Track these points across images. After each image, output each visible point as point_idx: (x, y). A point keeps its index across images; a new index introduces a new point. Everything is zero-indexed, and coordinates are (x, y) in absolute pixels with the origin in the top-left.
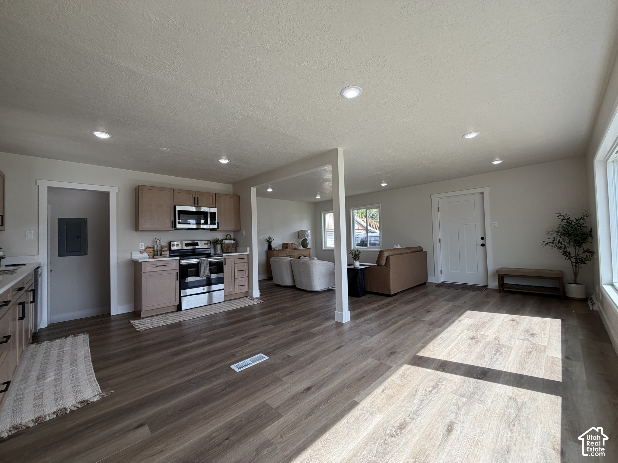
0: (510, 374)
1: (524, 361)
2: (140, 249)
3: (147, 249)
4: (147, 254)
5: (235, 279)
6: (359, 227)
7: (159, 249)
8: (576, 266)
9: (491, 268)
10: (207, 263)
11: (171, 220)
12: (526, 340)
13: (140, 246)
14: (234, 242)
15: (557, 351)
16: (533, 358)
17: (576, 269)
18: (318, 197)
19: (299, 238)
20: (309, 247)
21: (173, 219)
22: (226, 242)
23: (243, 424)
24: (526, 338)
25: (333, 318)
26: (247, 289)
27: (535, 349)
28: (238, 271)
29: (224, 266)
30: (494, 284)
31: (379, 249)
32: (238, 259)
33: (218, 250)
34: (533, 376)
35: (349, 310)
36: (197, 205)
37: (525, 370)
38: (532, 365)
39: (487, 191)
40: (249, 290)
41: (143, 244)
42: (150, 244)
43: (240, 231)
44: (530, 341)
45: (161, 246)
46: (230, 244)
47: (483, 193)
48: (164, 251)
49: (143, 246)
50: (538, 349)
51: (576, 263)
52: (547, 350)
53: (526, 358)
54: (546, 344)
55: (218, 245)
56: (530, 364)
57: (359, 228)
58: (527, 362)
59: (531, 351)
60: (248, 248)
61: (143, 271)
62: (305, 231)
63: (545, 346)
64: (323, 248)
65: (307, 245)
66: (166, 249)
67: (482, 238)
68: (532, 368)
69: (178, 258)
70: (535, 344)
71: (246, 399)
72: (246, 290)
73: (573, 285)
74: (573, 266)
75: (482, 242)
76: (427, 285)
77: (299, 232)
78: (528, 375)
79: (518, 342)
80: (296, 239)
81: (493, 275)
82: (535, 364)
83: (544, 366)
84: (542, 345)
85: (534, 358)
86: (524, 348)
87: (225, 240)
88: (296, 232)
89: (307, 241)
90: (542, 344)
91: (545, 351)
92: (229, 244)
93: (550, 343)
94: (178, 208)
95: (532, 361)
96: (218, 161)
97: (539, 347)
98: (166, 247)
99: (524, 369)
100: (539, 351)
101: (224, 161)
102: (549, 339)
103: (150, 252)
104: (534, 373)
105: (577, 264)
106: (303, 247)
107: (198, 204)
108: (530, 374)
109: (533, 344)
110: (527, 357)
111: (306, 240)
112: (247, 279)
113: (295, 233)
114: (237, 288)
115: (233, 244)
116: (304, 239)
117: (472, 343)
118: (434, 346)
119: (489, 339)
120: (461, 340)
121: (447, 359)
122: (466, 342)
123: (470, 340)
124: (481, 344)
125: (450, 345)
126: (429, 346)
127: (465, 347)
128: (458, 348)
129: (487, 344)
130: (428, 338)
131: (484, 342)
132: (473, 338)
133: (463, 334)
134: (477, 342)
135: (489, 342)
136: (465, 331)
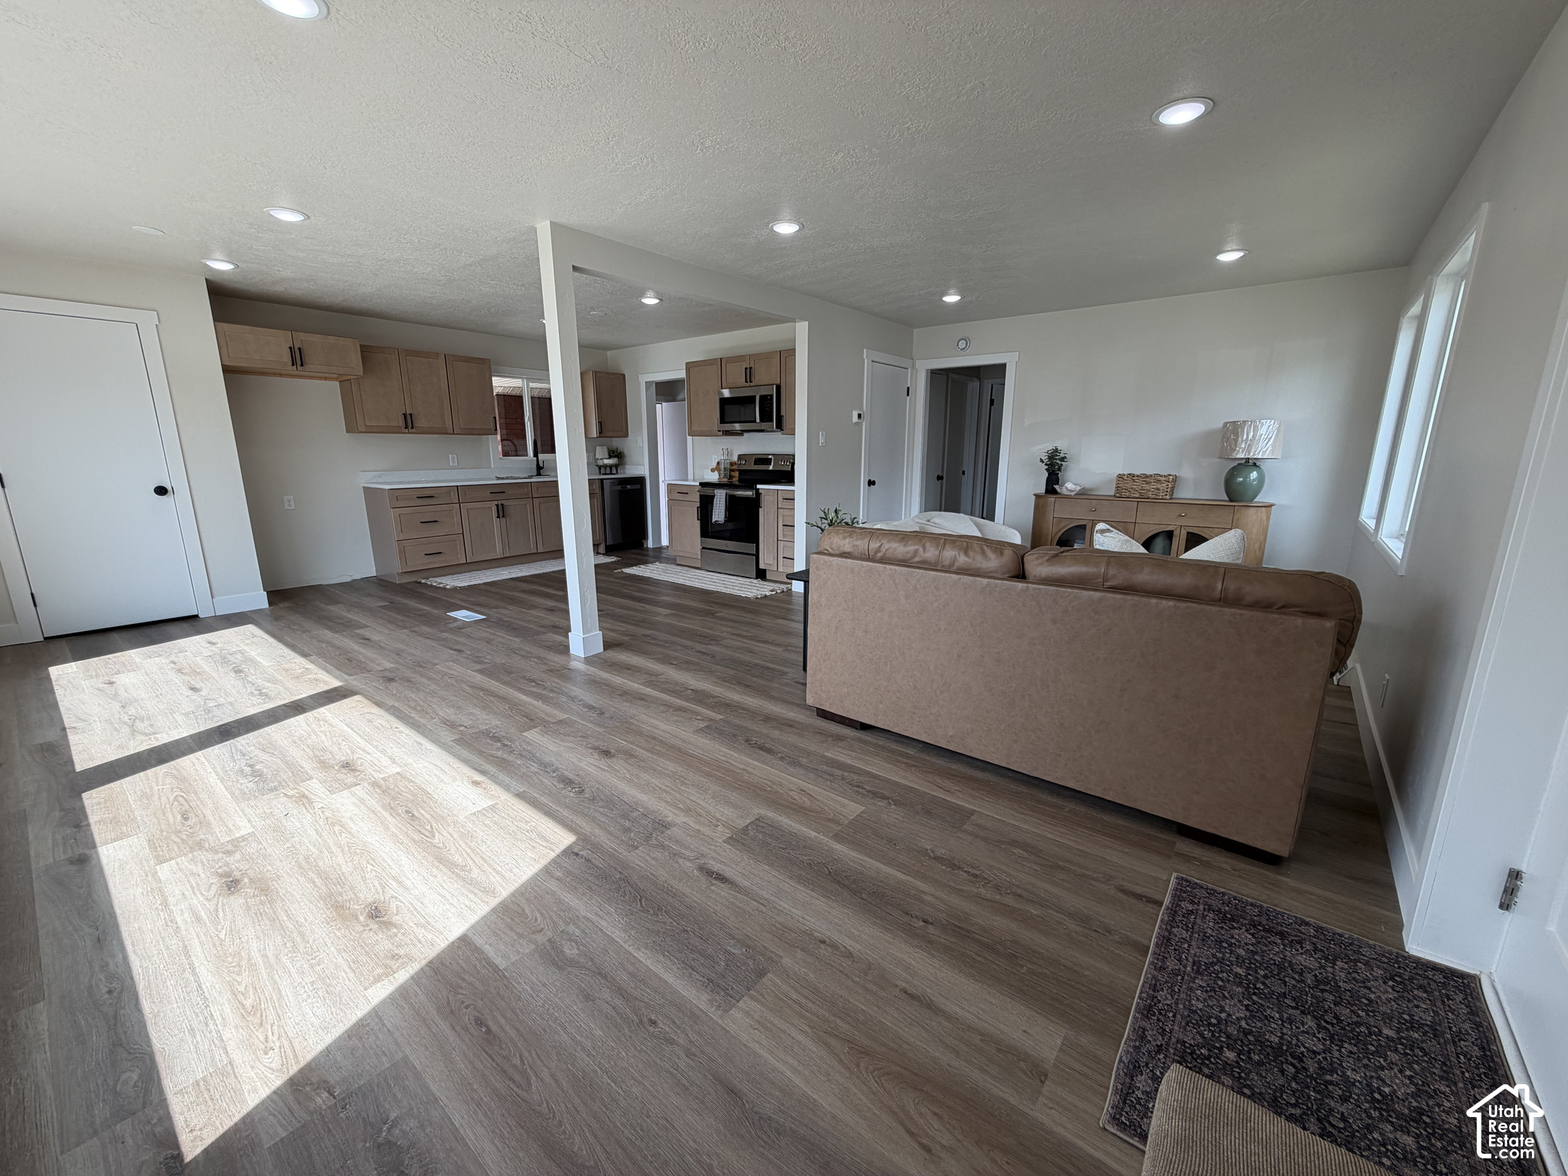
0: (184, 754)
1: (181, 789)
12: (230, 847)
15: (117, 864)
16: (168, 806)
24: (238, 856)
27: (180, 832)
34: (142, 774)
37: (164, 773)
38: (159, 789)
44: (217, 852)
50: (173, 837)
52: (147, 850)
53: (182, 796)
54: (164, 871)
56: (163, 789)
58: (172, 789)
59: (186, 819)
63: (161, 861)
68: (154, 785)
70: (192, 850)
78: (153, 769)
79: (245, 829)
82: (152, 795)
83: (131, 802)
84: (172, 859)
85: (165, 807)
86: (210, 818)
90: (173, 861)
91: (152, 844)
93: (154, 885)
95: (164, 799)
97: (176, 849)
99: (166, 774)
100: (164, 834)
102: (165, 904)
104: (144, 778)
108: (150, 772)
109: (200, 845)
110: (181, 799)
117: (328, 756)
118: (368, 713)
119: (315, 787)
120: (360, 748)
121: (308, 714)
122: (340, 749)
123: (343, 758)
124: (308, 766)
125: (352, 729)
126: (376, 710)
127: (323, 742)
128: (328, 734)
129: (299, 775)
130: (412, 715)
131: (311, 773)
132: (347, 766)
133: (385, 761)
134: (324, 765)
135: (303, 781)
136: (399, 770)
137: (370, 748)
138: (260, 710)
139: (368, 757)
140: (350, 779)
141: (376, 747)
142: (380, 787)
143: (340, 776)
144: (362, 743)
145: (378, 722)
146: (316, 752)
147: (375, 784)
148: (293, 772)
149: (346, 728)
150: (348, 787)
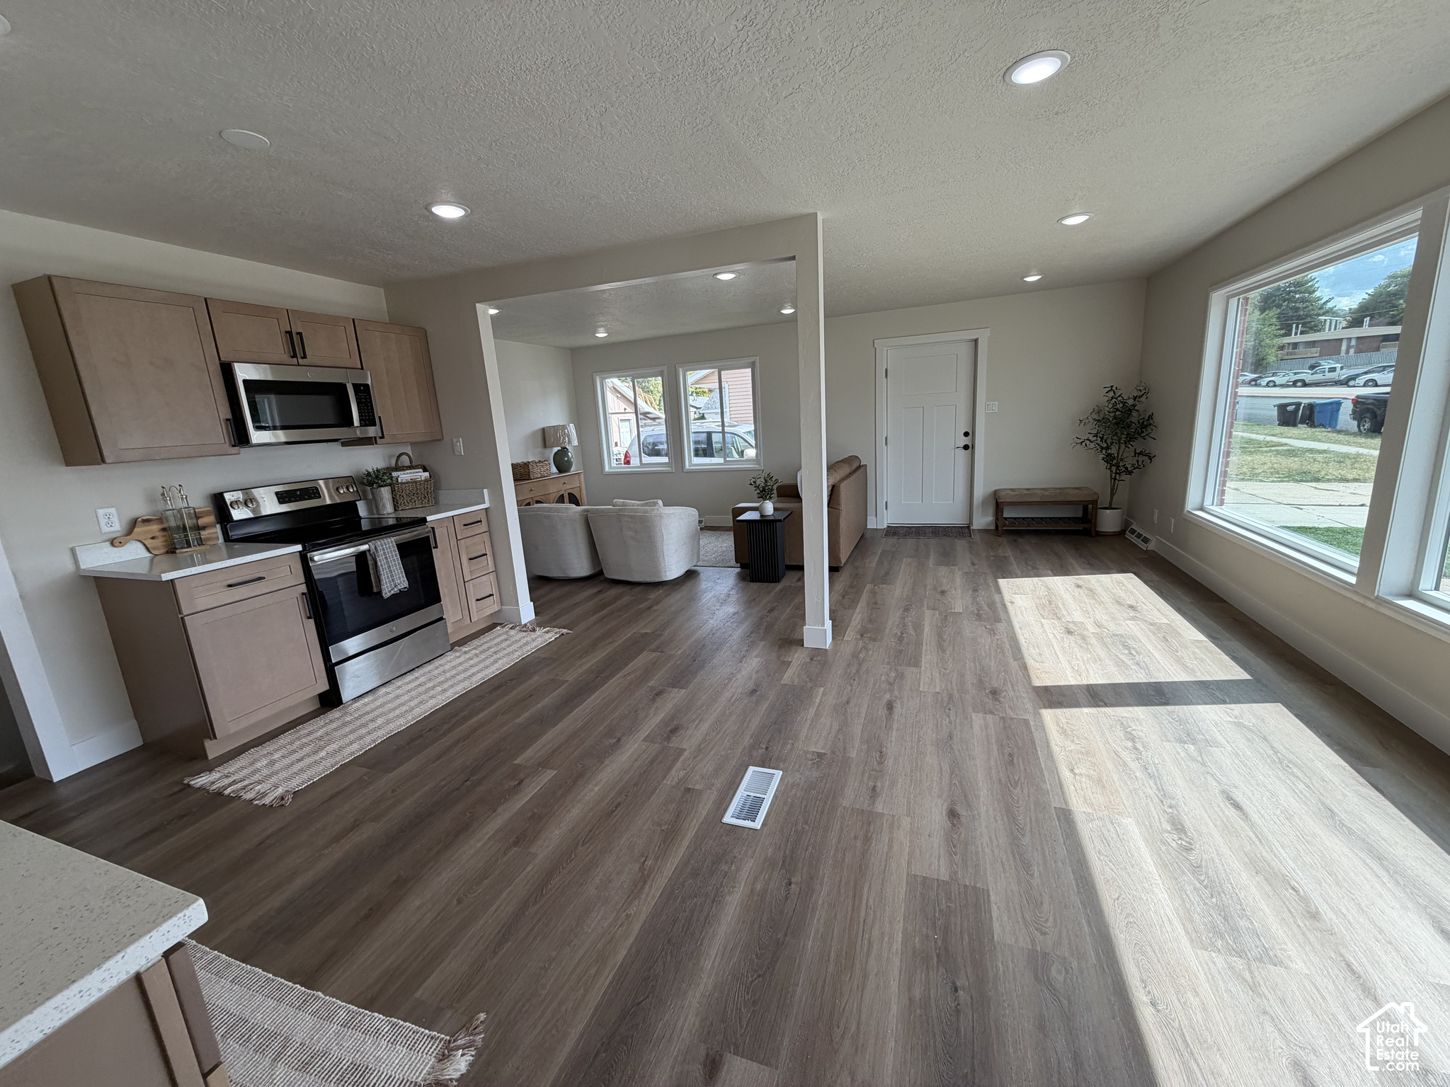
1: (1177, 656)
2: (105, 529)
3: (136, 530)
4: (140, 545)
5: (465, 582)
6: (626, 407)
7: (188, 523)
8: (1115, 479)
9: (980, 491)
10: (395, 551)
11: (223, 417)
13: (103, 521)
14: (427, 474)
17: (1114, 484)
18: (601, 335)
19: (545, 446)
20: (573, 470)
21: (225, 412)
22: (404, 476)
23: (940, 942)
25: (800, 643)
26: (497, 605)
28: (470, 559)
29: (433, 550)
30: (983, 520)
31: (754, 464)
32: (464, 525)
33: (384, 506)
35: (830, 619)
36: (301, 361)
39: (984, 337)
40: (502, 605)
41: (113, 510)
42: (140, 509)
43: (441, 440)
44: (1142, 619)
45: (192, 511)
46: (416, 482)
47: (976, 341)
48: (204, 528)
49: (115, 519)
50: (1167, 632)
51: (1116, 473)
52: (1178, 630)
53: (1174, 651)
54: (1165, 620)
55: (382, 489)
56: (1189, 660)
57: (625, 409)
58: (1183, 658)
59: (1164, 637)
60: (485, 491)
61: (186, 610)
62: (564, 427)
63: (1169, 625)
64: (607, 469)
65: (569, 464)
66: (211, 519)
67: (966, 434)
68: (1198, 666)
69: (299, 548)
70: (1154, 623)
71: (867, 885)
72: (496, 608)
73: (1108, 511)
74: (1111, 478)
75: (965, 441)
76: (868, 535)
77: (543, 430)
78: (1208, 679)
80: (540, 449)
81: (984, 502)
82: (1195, 659)
83: (1207, 659)
84: (1164, 623)
85: (1181, 648)
87: (399, 473)
88: (537, 431)
89: (569, 454)
91: (1179, 633)
92: (414, 482)
93: (1167, 617)
94: (244, 372)
95: (1186, 654)
96: (428, 208)
97: (1164, 627)
98: (207, 514)
100: (1173, 635)
101: (449, 212)
102: (1159, 610)
103: (153, 538)
104: (1210, 674)
105: (1118, 475)
106: (560, 471)
107: (304, 357)
109: (1151, 624)
111: (564, 451)
112: (492, 577)
113: (535, 433)
114: (474, 606)
115: (426, 481)
116: (560, 448)
117: (1080, 642)
118: (1037, 662)
119: (1092, 629)
120: (1057, 639)
121: (1085, 682)
122: (1070, 643)
123: (1070, 637)
124: (1093, 641)
125: (1056, 653)
126: (1030, 662)
127: (1080, 652)
128: (1074, 657)
129: (1100, 638)
130: (1008, 647)
131: (1092, 636)
132: (1069, 632)
133: (1047, 627)
134: (1084, 638)
135: (1098, 633)
136: (1042, 620)
137: (1051, 636)
138: (1130, 709)
139: (1054, 632)
140: (1071, 626)
141: (1047, 636)
142: (1057, 617)
143: (1075, 628)
144: (1054, 642)
145: (1034, 652)
146: (1085, 646)
147: (1059, 618)
148: (1103, 640)
149: (1060, 656)
150: (1073, 622)
